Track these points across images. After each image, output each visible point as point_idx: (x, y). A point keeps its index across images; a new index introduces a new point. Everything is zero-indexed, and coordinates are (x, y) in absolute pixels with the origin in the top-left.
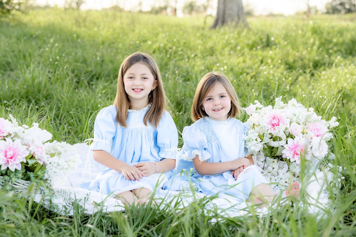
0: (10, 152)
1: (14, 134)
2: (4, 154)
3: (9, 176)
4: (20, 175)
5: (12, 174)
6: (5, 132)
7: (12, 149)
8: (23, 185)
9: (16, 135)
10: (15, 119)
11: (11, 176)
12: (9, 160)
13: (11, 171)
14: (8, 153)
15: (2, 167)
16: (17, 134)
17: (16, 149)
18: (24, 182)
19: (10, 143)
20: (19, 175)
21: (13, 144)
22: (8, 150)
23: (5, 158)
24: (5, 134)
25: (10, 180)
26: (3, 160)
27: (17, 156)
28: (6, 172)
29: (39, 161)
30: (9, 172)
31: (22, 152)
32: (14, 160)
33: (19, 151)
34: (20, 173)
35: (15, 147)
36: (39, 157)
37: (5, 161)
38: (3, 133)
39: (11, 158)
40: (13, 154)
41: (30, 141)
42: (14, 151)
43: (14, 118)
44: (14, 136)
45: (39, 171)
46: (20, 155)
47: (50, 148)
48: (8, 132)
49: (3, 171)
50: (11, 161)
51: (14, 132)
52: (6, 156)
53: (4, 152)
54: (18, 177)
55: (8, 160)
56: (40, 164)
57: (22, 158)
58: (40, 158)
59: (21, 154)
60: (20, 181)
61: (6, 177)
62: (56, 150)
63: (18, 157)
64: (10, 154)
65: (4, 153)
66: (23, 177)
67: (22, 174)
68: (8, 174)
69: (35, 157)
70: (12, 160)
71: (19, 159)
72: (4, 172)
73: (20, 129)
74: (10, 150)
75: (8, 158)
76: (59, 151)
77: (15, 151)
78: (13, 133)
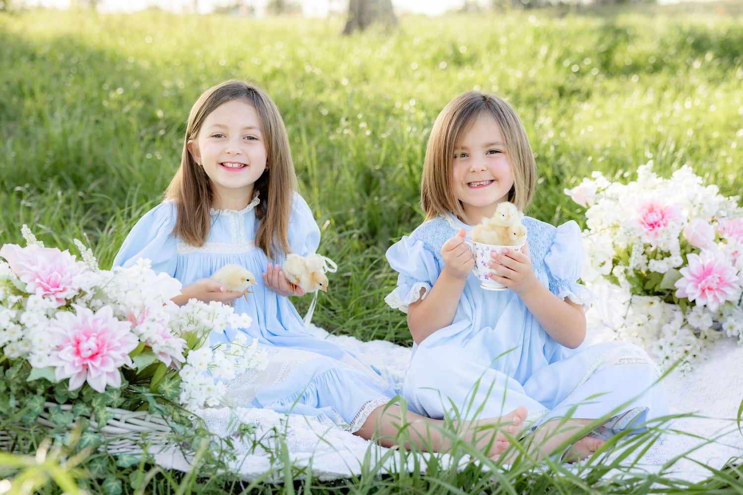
0: (89, 341)
1: (93, 290)
2: (75, 349)
3: (89, 404)
4: (115, 398)
5: (96, 399)
6: (68, 287)
7: (95, 334)
8: (126, 422)
9: (98, 293)
10: (90, 250)
11: (94, 404)
12: (89, 362)
13: (92, 389)
14: (84, 346)
15: (71, 382)
16: (100, 290)
17: (103, 332)
18: (127, 415)
19: (85, 319)
20: (112, 397)
21: (95, 321)
22: (83, 338)
23: (77, 359)
24: (69, 294)
25: (91, 412)
26: (73, 363)
27: (108, 350)
28: (80, 394)
29: (162, 359)
30: (88, 393)
31: (119, 341)
32: (103, 363)
33: (113, 337)
34: (115, 392)
35: (100, 327)
36: (162, 347)
37: (78, 367)
38: (64, 290)
39: (92, 357)
40: (98, 345)
41: (135, 307)
42: (97, 337)
43: (85, 248)
44: (94, 297)
45: (162, 381)
46: (116, 349)
47: (182, 318)
48: (77, 287)
49: (72, 393)
50: (93, 366)
51: (93, 286)
52: (78, 352)
53: (74, 342)
54: (111, 401)
55: (85, 363)
56: (165, 365)
57: (121, 357)
58: (162, 351)
59: (118, 344)
60: (118, 413)
61: (82, 408)
62: (198, 322)
63: (112, 353)
64: (88, 346)
65: (74, 346)
66: (122, 400)
67: (120, 394)
68: (86, 399)
69: (153, 349)
70: (97, 363)
71: (115, 360)
72: (75, 396)
73: (106, 278)
74: (88, 337)
75: (84, 359)
76: (205, 327)
77: (101, 337)
78: (91, 289)
